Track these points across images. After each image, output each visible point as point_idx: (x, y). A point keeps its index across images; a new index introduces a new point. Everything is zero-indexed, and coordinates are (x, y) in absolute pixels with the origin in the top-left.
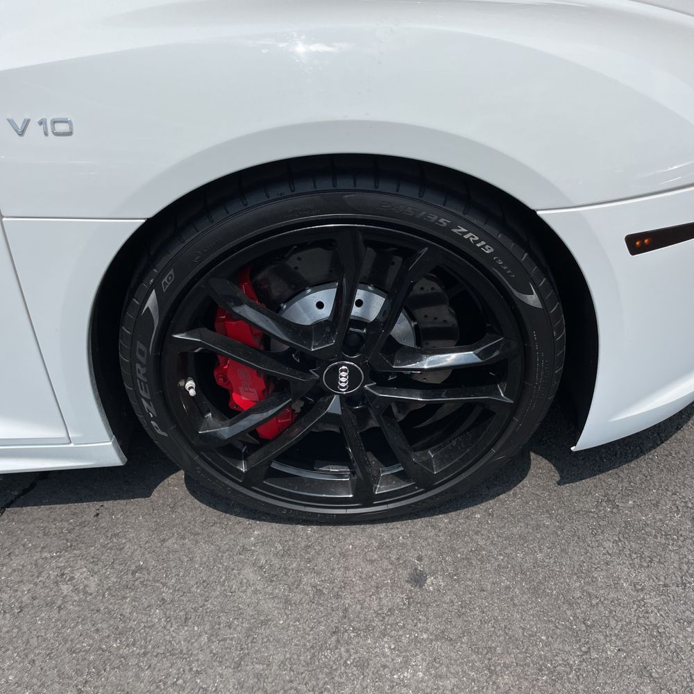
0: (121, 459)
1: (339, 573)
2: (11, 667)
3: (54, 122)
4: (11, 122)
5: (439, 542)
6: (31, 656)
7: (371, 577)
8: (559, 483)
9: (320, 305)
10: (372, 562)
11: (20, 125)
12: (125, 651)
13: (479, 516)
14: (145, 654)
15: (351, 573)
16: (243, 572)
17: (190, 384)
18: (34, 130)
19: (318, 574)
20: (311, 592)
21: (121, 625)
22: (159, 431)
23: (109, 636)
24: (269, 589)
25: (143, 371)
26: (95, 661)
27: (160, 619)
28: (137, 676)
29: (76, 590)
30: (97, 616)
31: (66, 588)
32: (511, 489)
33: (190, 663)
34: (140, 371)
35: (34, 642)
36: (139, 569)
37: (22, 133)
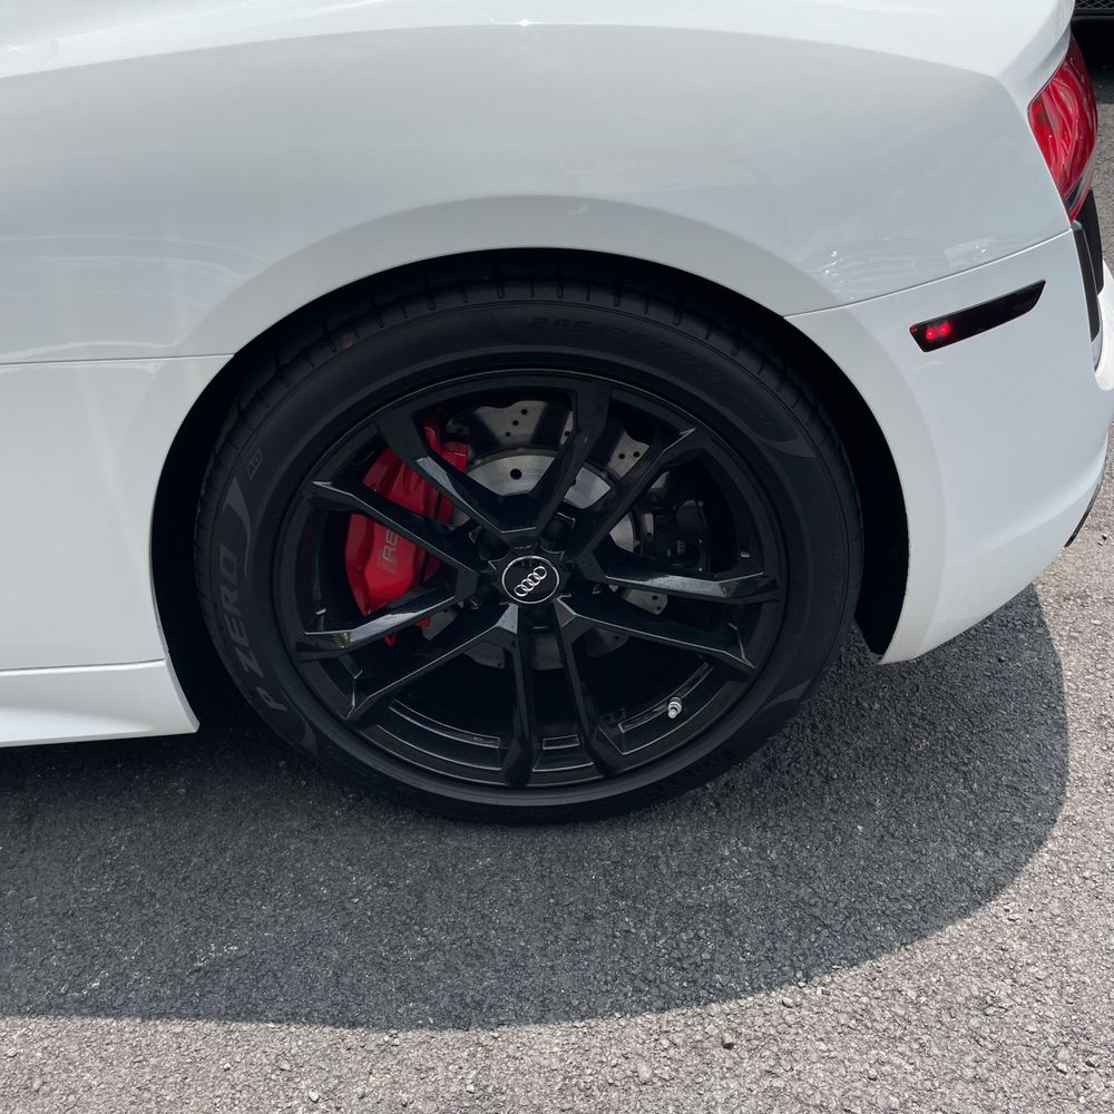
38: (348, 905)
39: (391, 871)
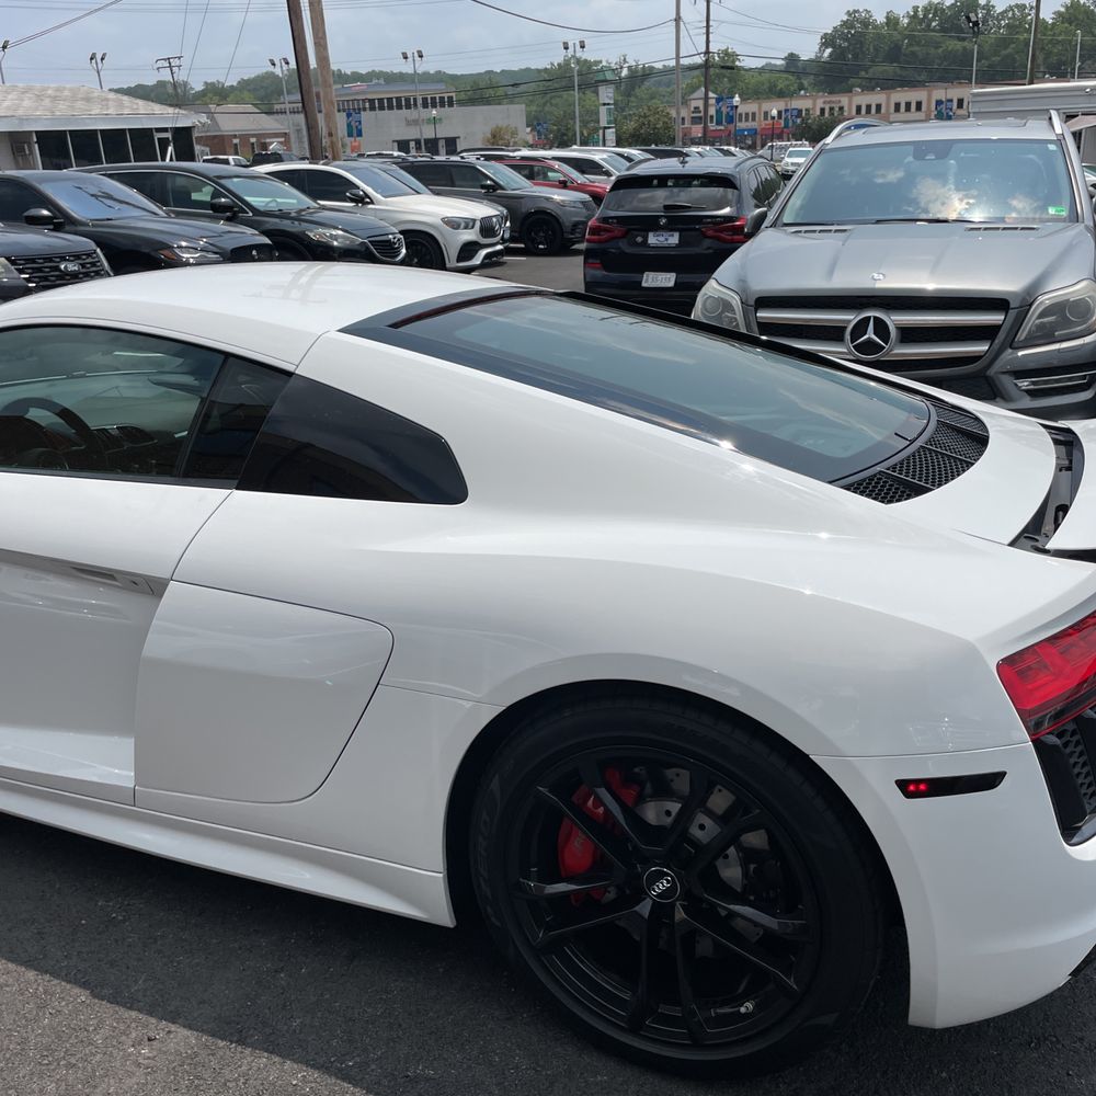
38: (506, 1072)
39: (541, 1063)
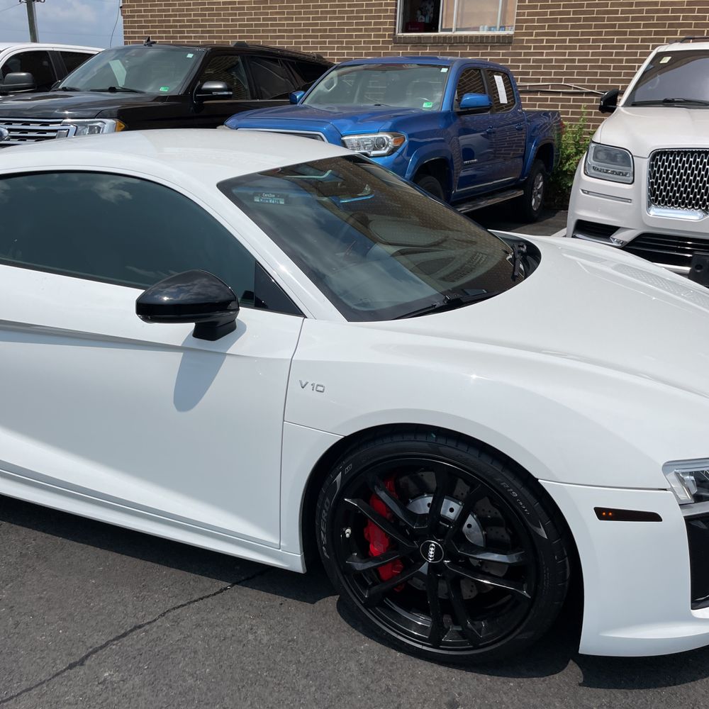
0: (303, 568)
1: (406, 684)
2: (209, 665)
3: (318, 385)
4: (301, 382)
5: (477, 690)
6: (222, 663)
7: (424, 693)
8: (580, 685)
9: (452, 510)
10: (428, 685)
11: (303, 384)
12: (269, 679)
13: (512, 684)
14: (279, 684)
15: (412, 687)
16: (350, 663)
17: (348, 530)
18: (309, 387)
19: (393, 680)
20: (384, 689)
21: (272, 666)
22: (325, 554)
23: (264, 668)
24: (360, 677)
25: (326, 515)
26: (252, 678)
27: (293, 670)
28: (271, 694)
29: (256, 640)
30: (261, 657)
31: (251, 637)
32: (543, 677)
33: (300, 698)
34: (325, 514)
35: (225, 657)
36: (293, 640)
37: (303, 387)
